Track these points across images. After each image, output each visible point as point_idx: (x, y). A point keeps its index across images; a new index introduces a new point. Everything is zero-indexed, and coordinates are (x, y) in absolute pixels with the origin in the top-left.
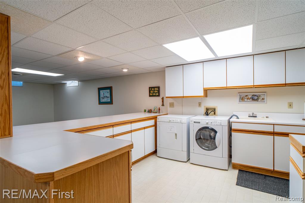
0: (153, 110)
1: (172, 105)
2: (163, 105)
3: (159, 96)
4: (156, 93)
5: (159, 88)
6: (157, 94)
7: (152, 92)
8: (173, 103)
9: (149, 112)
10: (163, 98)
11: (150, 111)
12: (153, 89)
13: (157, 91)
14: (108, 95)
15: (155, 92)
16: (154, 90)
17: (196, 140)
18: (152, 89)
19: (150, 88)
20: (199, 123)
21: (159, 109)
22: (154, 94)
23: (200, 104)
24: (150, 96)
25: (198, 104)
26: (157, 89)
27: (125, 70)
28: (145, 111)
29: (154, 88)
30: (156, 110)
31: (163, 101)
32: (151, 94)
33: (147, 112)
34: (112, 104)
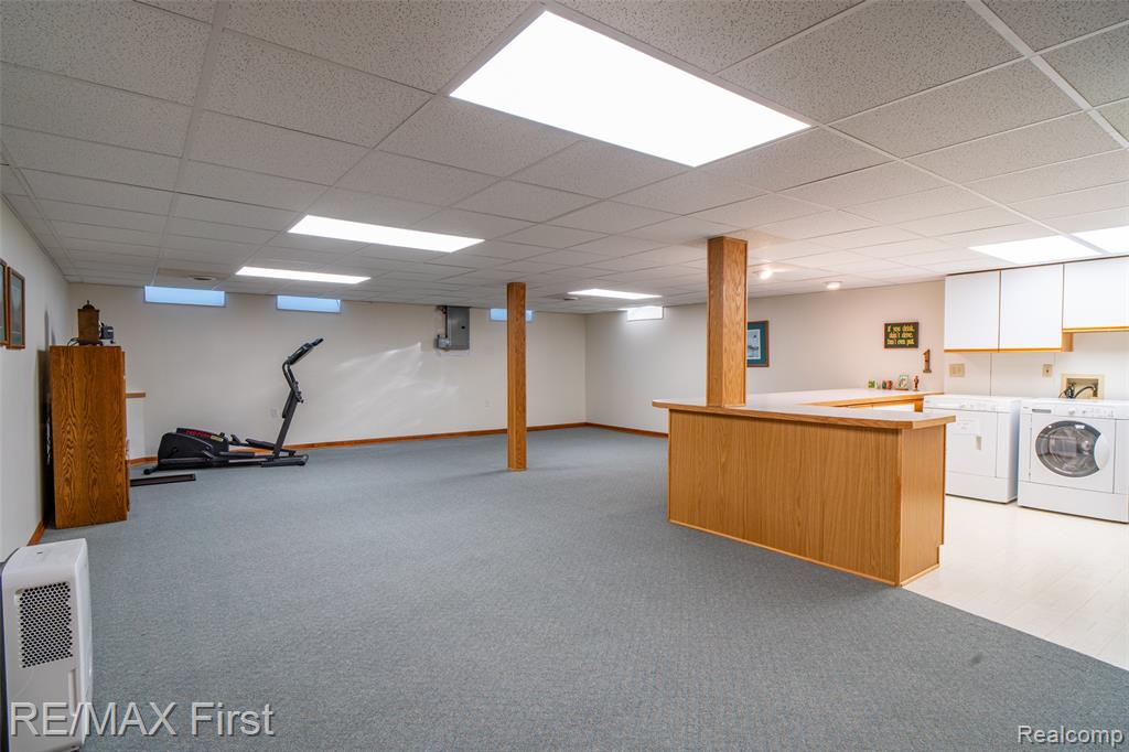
0: (895, 384)
1: (957, 370)
2: (928, 370)
3: (915, 345)
4: (906, 339)
5: (916, 325)
6: (911, 342)
7: (892, 336)
8: (963, 365)
9: (884, 388)
10: (928, 353)
11: (887, 386)
12: (897, 329)
13: (909, 335)
14: (757, 343)
15: (902, 335)
16: (901, 332)
17: (1040, 456)
18: (895, 329)
19: (886, 325)
20: (1049, 411)
21: (917, 382)
22: (901, 342)
23: (1047, 370)
24: (887, 346)
25: (1041, 370)
26: (911, 329)
27: (833, 286)
28: (872, 385)
29: (901, 325)
30: (904, 383)
31: (927, 361)
32: (891, 342)
33: (878, 388)
34: (768, 366)
